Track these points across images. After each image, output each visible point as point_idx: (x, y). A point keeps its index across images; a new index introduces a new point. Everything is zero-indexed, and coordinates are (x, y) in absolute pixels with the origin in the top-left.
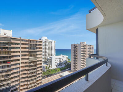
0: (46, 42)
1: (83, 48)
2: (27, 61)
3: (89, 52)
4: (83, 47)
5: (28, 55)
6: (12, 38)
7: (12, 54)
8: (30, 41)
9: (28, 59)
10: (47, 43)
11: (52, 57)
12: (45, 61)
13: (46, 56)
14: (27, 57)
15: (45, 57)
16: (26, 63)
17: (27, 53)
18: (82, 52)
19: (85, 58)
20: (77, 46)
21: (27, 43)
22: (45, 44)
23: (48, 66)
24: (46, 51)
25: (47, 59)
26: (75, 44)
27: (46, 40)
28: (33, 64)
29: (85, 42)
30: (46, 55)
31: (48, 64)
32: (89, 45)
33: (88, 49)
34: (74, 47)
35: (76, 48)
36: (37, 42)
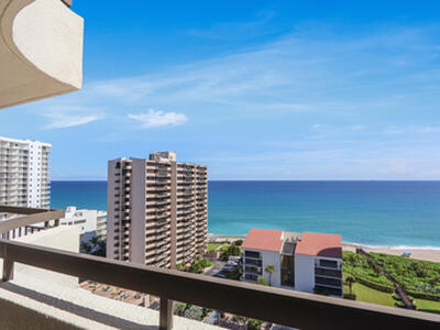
1: (155, 178)
3: (183, 190)
4: (155, 171)
18: (149, 192)
19: (164, 219)
20: (129, 167)
26: (124, 159)
29: (171, 154)
32: (183, 166)
33: (179, 178)
34: (117, 171)
35: (127, 178)
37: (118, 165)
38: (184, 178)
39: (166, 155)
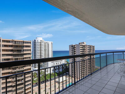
1: (82, 50)
4: (82, 48)
5: (12, 59)
8: (15, 42)
10: (43, 44)
17: (10, 57)
20: (75, 47)
21: (11, 44)
23: (44, 71)
24: (42, 53)
26: (73, 45)
27: (41, 41)
28: (19, 70)
29: (85, 43)
32: (89, 46)
33: (88, 49)
34: (72, 48)
35: (75, 50)
36: (23, 43)
37: (72, 46)
38: (89, 49)
39: (83, 43)
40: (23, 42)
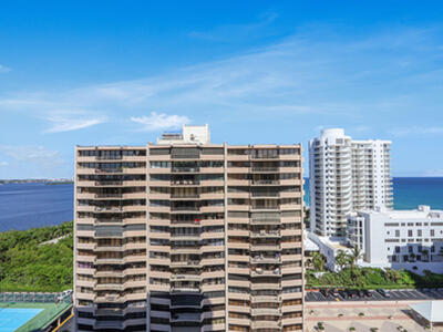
0: (341, 150)
2: (246, 220)
5: (249, 202)
6: (201, 149)
7: (204, 197)
8: (257, 153)
9: (250, 214)
10: (346, 153)
11: (367, 216)
12: (339, 230)
13: (343, 209)
14: (245, 208)
15: (339, 212)
16: (244, 226)
17: (245, 195)
21: (245, 158)
22: (338, 159)
23: (350, 252)
24: (342, 185)
25: (346, 220)
27: (339, 141)
28: (268, 236)
30: (343, 203)
31: (353, 243)
36: (278, 153)
40: (278, 151)
